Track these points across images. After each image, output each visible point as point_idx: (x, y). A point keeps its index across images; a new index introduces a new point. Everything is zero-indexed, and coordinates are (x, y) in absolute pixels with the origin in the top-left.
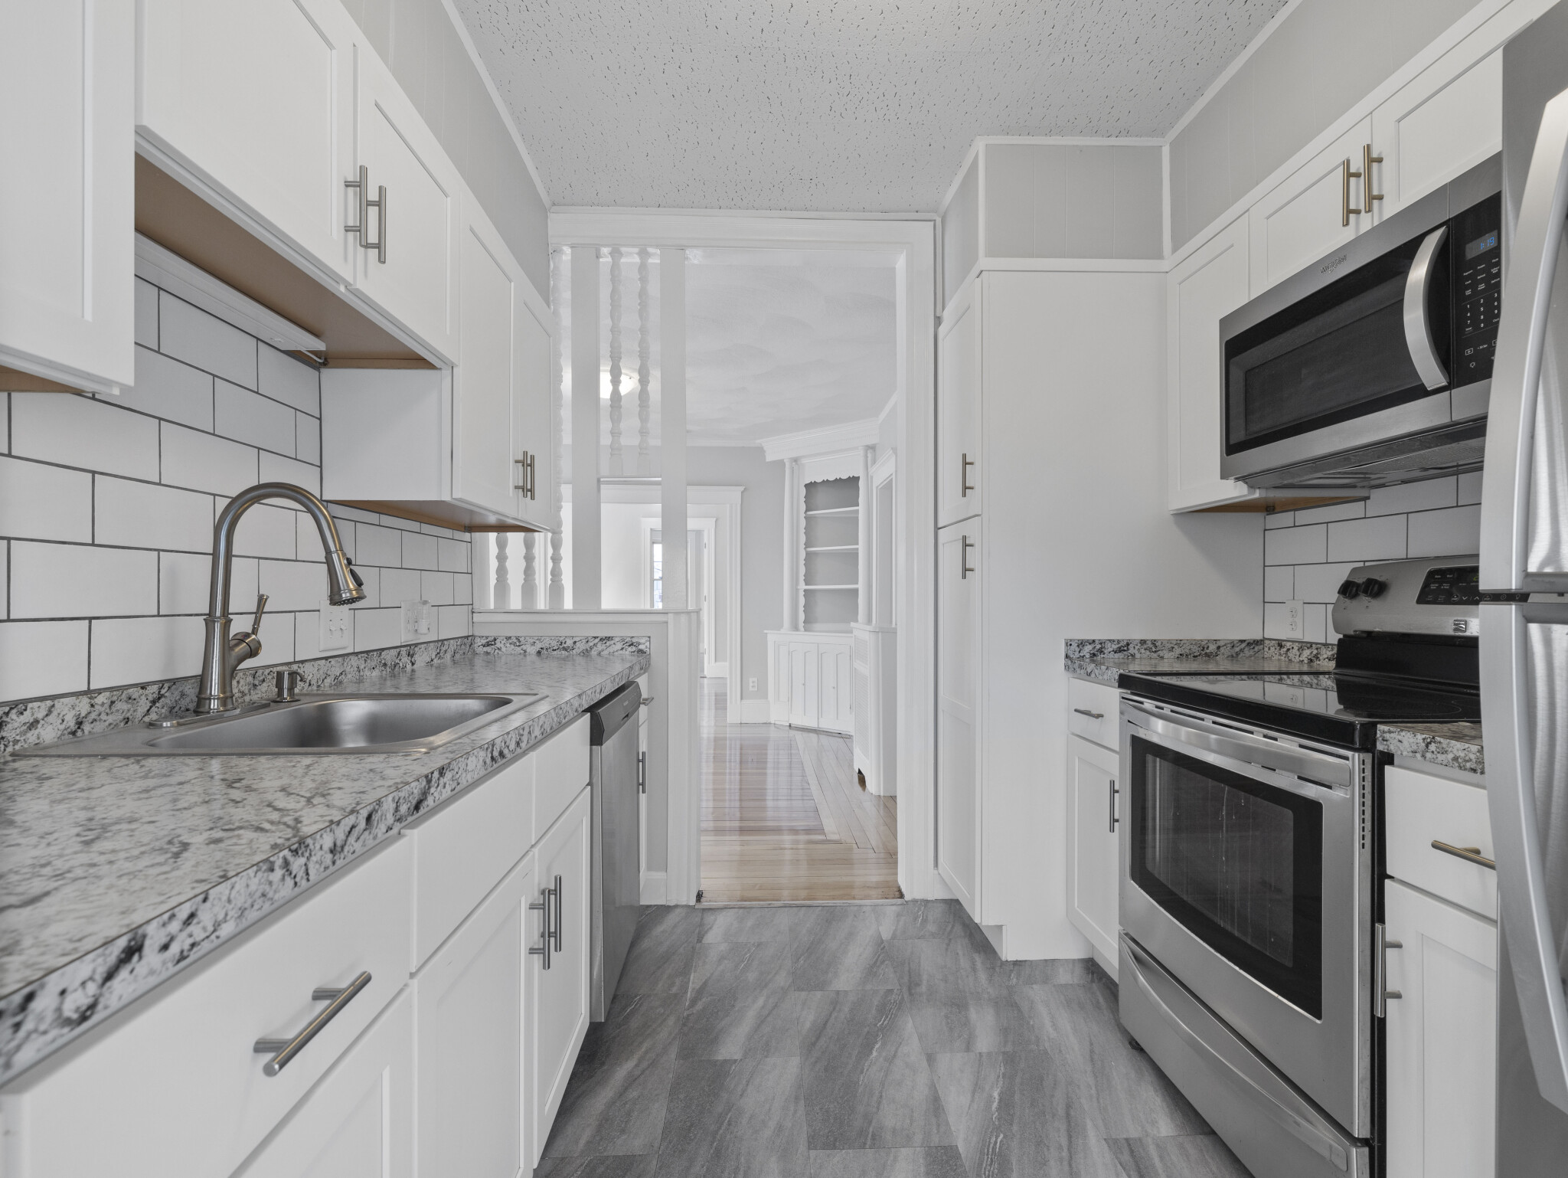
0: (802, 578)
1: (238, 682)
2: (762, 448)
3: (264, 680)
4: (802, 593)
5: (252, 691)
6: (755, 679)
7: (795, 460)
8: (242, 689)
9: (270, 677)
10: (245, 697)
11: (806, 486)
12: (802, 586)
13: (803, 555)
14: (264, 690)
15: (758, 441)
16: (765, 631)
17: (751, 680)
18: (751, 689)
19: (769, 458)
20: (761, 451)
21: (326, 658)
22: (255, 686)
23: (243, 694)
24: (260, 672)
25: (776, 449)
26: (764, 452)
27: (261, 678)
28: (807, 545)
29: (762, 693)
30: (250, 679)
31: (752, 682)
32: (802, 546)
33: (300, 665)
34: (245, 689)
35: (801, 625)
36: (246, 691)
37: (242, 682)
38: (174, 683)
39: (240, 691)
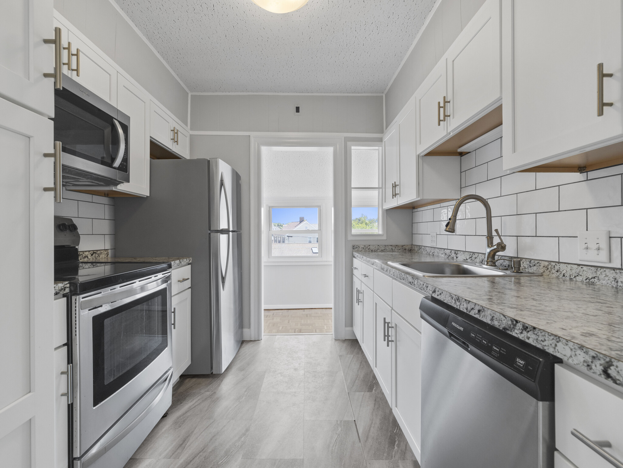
1: (523, 263)
3: (535, 265)
5: (529, 268)
8: (525, 266)
9: (537, 264)
10: (526, 269)
14: (535, 269)
21: (579, 265)
22: (530, 266)
23: (525, 268)
24: (532, 261)
27: (534, 264)
30: (528, 263)
33: (557, 264)
34: (526, 266)
36: (527, 267)
37: (525, 263)
38: (502, 257)
39: (523, 266)
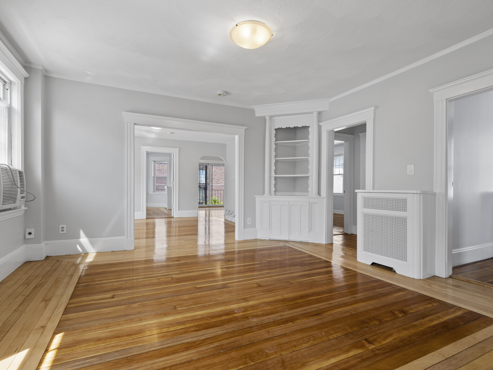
0: (273, 171)
2: (254, 110)
4: (273, 179)
6: (250, 219)
7: (271, 117)
11: (276, 130)
12: (273, 175)
13: (273, 161)
15: (253, 106)
16: (255, 196)
17: (248, 219)
18: (248, 223)
19: (257, 115)
20: (252, 112)
25: (260, 111)
26: (255, 112)
28: (276, 156)
29: (253, 225)
31: (249, 220)
32: (273, 157)
35: (273, 192)
